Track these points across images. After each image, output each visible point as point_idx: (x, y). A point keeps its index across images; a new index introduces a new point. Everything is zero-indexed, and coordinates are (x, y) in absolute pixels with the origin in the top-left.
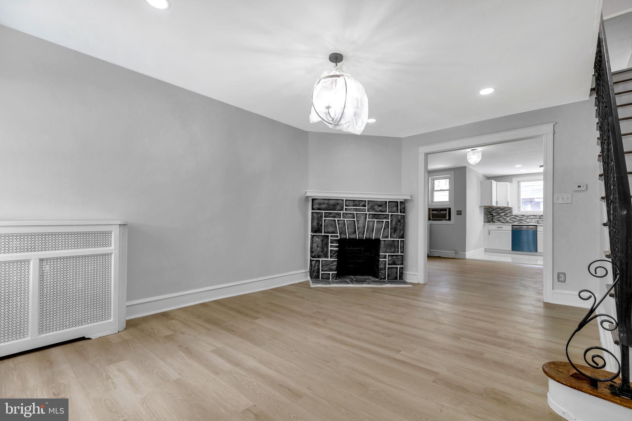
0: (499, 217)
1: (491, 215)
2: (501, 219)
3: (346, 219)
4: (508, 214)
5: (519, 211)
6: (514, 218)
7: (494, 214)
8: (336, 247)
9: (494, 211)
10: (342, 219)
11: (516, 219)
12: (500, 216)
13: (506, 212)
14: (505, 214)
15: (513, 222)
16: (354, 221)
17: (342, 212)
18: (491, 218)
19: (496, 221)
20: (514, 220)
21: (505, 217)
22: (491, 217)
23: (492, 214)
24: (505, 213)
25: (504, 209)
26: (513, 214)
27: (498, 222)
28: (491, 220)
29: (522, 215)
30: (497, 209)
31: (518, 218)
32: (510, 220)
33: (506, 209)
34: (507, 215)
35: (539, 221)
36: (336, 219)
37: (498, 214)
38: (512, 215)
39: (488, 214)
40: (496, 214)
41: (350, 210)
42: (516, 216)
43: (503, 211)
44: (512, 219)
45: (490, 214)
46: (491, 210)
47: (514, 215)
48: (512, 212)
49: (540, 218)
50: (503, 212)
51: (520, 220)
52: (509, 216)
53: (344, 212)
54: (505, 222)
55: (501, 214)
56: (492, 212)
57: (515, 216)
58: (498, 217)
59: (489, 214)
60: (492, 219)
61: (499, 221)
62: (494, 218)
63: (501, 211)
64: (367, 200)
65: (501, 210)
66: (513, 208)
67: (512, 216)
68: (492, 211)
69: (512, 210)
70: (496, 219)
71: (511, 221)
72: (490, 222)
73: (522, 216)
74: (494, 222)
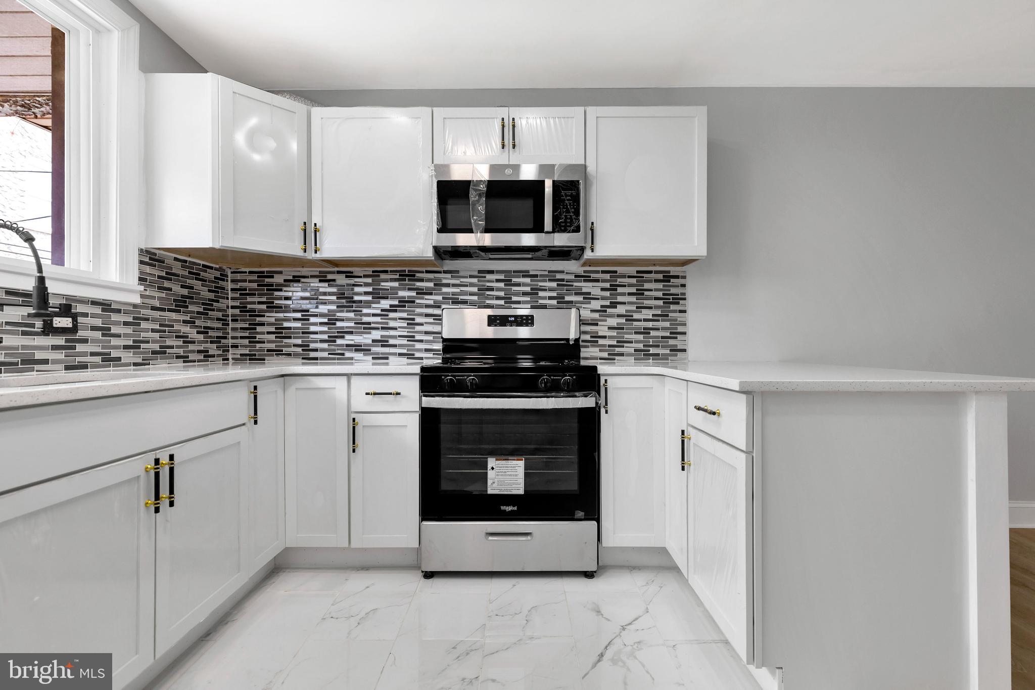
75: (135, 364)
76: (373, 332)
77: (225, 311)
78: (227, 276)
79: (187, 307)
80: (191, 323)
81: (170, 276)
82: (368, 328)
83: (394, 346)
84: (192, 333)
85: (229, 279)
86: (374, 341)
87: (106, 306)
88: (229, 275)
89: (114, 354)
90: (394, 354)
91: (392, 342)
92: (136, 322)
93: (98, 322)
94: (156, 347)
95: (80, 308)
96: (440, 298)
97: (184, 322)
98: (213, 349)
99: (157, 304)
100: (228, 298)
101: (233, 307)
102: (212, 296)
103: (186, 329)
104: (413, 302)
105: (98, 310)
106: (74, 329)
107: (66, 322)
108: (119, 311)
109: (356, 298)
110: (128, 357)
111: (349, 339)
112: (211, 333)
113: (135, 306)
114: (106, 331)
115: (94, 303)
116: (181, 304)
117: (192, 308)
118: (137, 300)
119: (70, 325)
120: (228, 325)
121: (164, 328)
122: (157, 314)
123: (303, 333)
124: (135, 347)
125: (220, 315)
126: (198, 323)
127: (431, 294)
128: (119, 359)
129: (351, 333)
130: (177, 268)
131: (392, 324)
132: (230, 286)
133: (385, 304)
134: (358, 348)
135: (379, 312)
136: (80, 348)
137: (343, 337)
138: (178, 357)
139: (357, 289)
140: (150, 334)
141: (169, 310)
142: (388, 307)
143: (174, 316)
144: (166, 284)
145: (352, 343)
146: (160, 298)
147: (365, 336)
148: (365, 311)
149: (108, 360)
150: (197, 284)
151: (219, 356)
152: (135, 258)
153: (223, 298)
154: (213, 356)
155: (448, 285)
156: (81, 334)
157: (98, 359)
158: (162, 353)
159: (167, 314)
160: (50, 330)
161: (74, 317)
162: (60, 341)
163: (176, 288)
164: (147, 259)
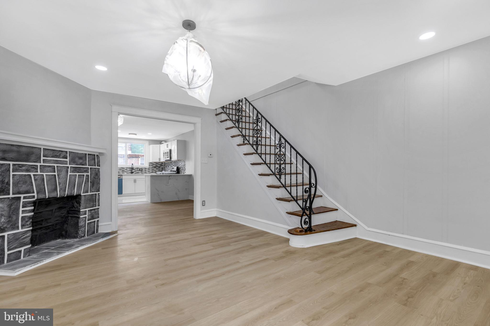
3: (44, 174)
8: (30, 211)
10: (39, 173)
16: (55, 175)
17: (39, 164)
36: (32, 174)
41: (49, 161)
53: (42, 164)
64: (68, 151)
80: (157, 169)
81: (153, 164)
87: (145, 168)
89: (146, 172)
92: (149, 169)
94: (152, 172)
95: (143, 169)
99: (151, 167)
102: (160, 166)
103: (156, 170)
106: (142, 170)
107: (141, 170)
108: (147, 168)
110: (148, 173)
112: (160, 170)
114: (145, 170)
116: (155, 167)
117: (157, 167)
118: (149, 167)
121: (153, 170)
122: (152, 168)
124: (149, 172)
125: (162, 168)
126: (158, 169)
130: (154, 164)
140: (151, 170)
143: (154, 168)
150: (158, 165)
152: (148, 163)
156: (143, 171)
157: (144, 173)
160: (140, 170)
161: (142, 169)
162: (141, 171)
163: (154, 166)
164: (150, 163)
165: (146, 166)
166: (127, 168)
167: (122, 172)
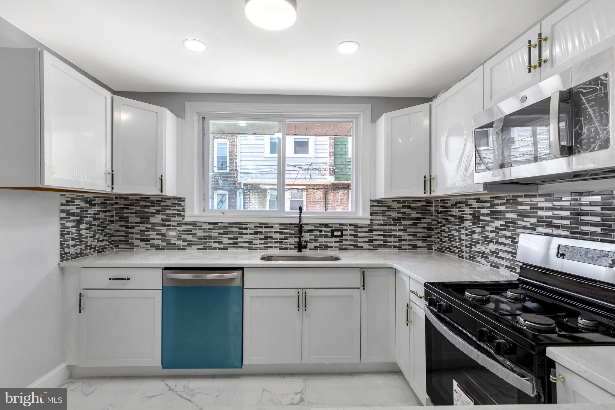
0: (148, 230)
1: (123, 223)
2: (152, 235)
4: (172, 219)
5: (204, 210)
6: (189, 232)
7: (133, 219)
9: (132, 209)
11: (194, 235)
12: (149, 226)
13: (168, 211)
14: (163, 220)
15: (185, 244)
18: (123, 233)
19: (137, 242)
20: (190, 238)
21: (164, 230)
22: (123, 228)
23: (127, 219)
24: (164, 217)
25: (162, 204)
26: (186, 220)
27: (143, 245)
28: (123, 238)
29: (210, 223)
30: (141, 203)
31: (200, 233)
32: (179, 238)
33: (168, 203)
34: (167, 223)
35: (255, 242)
37: (145, 219)
38: (183, 221)
39: (115, 218)
40: (137, 219)
42: (195, 225)
43: (159, 208)
44: (183, 236)
45: (121, 219)
46: (122, 203)
47: (189, 224)
48: (183, 214)
49: (256, 233)
50: (158, 212)
51: (205, 238)
52: (175, 224)
54: (165, 244)
55: (152, 220)
56: (125, 210)
57: (191, 227)
58: (144, 228)
59: (118, 218)
60: (127, 235)
61: (146, 240)
62: (131, 231)
63: (153, 210)
65: (153, 204)
66: (186, 200)
67: (183, 226)
68: (127, 207)
69: (183, 207)
70: (139, 236)
71: (179, 243)
72: (120, 246)
73: (211, 227)
74: (132, 247)
75: (369, 249)
76: (491, 244)
77: (431, 223)
78: (432, 203)
79: (401, 223)
80: (404, 230)
81: (390, 209)
82: (489, 241)
83: (503, 258)
84: (405, 236)
85: (434, 205)
86: (491, 252)
87: (356, 226)
88: (434, 202)
89: (359, 245)
90: (502, 265)
91: (502, 255)
92: (371, 231)
93: (352, 232)
94: (382, 242)
95: (345, 228)
96: (535, 221)
97: (399, 230)
98: (420, 243)
99: (382, 222)
100: (432, 216)
101: (435, 220)
102: (420, 215)
103: (400, 234)
104: (515, 223)
105: (352, 228)
106: (342, 235)
107: (339, 233)
108: (362, 227)
109: (483, 218)
110: (366, 246)
111: (479, 248)
112: (418, 235)
113: (369, 225)
114: (356, 236)
115: (350, 225)
116: (397, 221)
117: (404, 223)
118: (369, 222)
119: (340, 234)
120: (433, 230)
121: (386, 234)
122: (382, 227)
123: (459, 239)
124: (371, 241)
125: (426, 225)
126: (409, 230)
127: (528, 217)
128: (362, 247)
129: (479, 243)
130: (395, 205)
131: (502, 240)
132: (433, 208)
133: (498, 223)
134: (482, 254)
135: (494, 229)
136: (345, 242)
137: (475, 246)
138: (394, 247)
139: (483, 211)
140: (378, 237)
141: (389, 225)
142: (499, 226)
143: (392, 227)
144: (388, 213)
145: (479, 250)
146: (383, 220)
147: (487, 247)
148: (487, 228)
149: (357, 247)
150: (409, 211)
151: (424, 247)
152: (368, 204)
153: (429, 216)
154: (421, 247)
155: (542, 209)
156: (344, 237)
157: (352, 247)
158: (385, 245)
159: (388, 227)
160: (333, 236)
161: (342, 231)
162: (337, 240)
163: (394, 214)
164: (376, 204)
165: (360, 214)
166: (281, 224)
167: (262, 242)
